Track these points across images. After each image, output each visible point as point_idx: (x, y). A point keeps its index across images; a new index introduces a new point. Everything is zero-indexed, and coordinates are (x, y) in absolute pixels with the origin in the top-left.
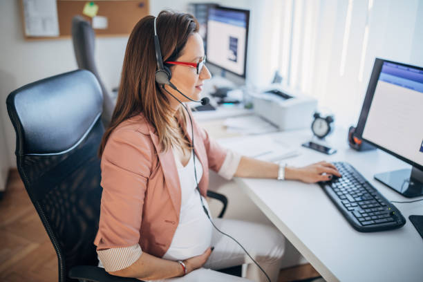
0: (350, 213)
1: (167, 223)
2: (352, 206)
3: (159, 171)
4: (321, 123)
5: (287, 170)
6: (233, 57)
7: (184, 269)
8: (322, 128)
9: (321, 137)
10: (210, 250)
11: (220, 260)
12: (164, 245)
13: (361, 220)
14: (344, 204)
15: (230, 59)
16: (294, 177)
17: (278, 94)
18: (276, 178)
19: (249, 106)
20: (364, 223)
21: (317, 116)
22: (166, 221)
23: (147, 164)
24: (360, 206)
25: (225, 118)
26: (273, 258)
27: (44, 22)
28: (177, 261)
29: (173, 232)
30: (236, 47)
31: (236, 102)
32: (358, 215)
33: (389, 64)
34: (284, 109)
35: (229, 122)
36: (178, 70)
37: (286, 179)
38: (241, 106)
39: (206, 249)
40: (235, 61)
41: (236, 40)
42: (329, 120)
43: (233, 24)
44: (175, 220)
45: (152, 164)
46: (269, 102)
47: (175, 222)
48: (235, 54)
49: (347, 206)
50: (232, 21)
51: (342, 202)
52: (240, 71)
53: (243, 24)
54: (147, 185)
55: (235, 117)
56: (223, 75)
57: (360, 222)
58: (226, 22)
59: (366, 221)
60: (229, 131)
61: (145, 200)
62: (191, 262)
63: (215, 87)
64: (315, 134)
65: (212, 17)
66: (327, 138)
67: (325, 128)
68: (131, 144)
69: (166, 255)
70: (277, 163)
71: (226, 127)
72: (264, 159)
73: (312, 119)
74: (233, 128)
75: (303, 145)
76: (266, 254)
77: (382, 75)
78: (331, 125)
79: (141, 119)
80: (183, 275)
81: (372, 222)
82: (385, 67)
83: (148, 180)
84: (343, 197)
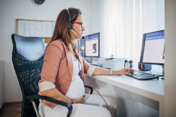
1: (67, 81)
3: (65, 58)
4: (128, 64)
10: (83, 97)
15: (94, 52)
19: (101, 66)
21: (126, 61)
30: (96, 47)
33: (148, 34)
40: (96, 52)
41: (95, 44)
42: (131, 62)
45: (63, 55)
47: (70, 81)
48: (95, 50)
50: (94, 39)
52: (97, 55)
53: (97, 38)
58: (92, 40)
65: (87, 40)
67: (130, 65)
73: (124, 63)
77: (146, 39)
78: (132, 64)
82: (147, 36)
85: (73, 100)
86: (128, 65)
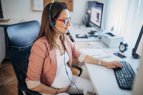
0: (120, 81)
1: (52, 75)
2: (122, 79)
4: (123, 46)
5: (102, 62)
6: (97, 20)
7: (57, 92)
8: (123, 48)
9: (123, 52)
10: (68, 87)
11: (74, 91)
12: (51, 82)
13: (123, 84)
14: (119, 77)
16: (104, 65)
17: (110, 34)
18: (98, 64)
19: (100, 38)
20: (124, 86)
21: (121, 43)
22: (52, 74)
23: (44, 54)
24: (125, 79)
25: (89, 41)
26: (94, 93)
27: (39, 6)
28: (55, 89)
29: (54, 78)
30: (99, 17)
31: (96, 36)
32: (123, 82)
34: (110, 40)
35: (91, 43)
36: (58, 22)
37: (101, 65)
38: (98, 38)
39: (67, 86)
40: (98, 22)
41: (99, 14)
42: (126, 45)
43: (99, 9)
44: (55, 74)
46: (106, 37)
47: (55, 75)
48: (98, 19)
49: (120, 78)
51: (119, 76)
52: (99, 25)
54: (44, 61)
55: (93, 41)
56: (94, 27)
57: (122, 85)
58: (96, 8)
59: (125, 85)
60: (90, 46)
61: (43, 66)
62: (60, 90)
63: (91, 31)
64: (120, 50)
66: (124, 52)
67: (124, 48)
68: (40, 47)
69: (51, 86)
70: (99, 59)
71: (89, 45)
72: (95, 57)
73: (120, 44)
74: (92, 45)
75: (114, 54)
76: (91, 91)
78: (127, 47)
79: (45, 38)
80: (57, 94)
81: (127, 86)
83: (45, 59)
84: (120, 75)
85: (58, 89)
86: (122, 48)
